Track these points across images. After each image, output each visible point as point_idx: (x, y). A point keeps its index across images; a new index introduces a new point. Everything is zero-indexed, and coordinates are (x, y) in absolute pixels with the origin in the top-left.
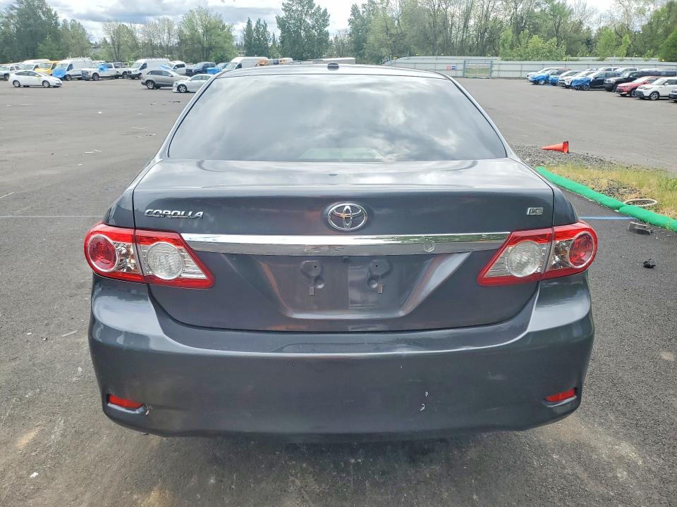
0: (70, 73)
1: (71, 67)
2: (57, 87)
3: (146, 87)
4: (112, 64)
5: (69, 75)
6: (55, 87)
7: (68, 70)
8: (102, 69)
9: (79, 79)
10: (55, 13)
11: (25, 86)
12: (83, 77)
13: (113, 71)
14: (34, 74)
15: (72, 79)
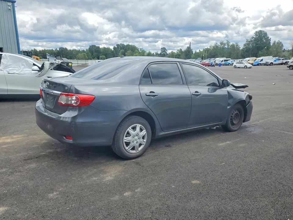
0: (261, 62)
1: (262, 60)
2: (250, 68)
3: (289, 68)
4: (281, 59)
5: (260, 64)
6: (249, 68)
7: (260, 61)
8: (275, 61)
9: (265, 65)
10: (270, 39)
11: (238, 68)
12: (266, 64)
13: (280, 62)
14: (242, 63)
15: (261, 65)
